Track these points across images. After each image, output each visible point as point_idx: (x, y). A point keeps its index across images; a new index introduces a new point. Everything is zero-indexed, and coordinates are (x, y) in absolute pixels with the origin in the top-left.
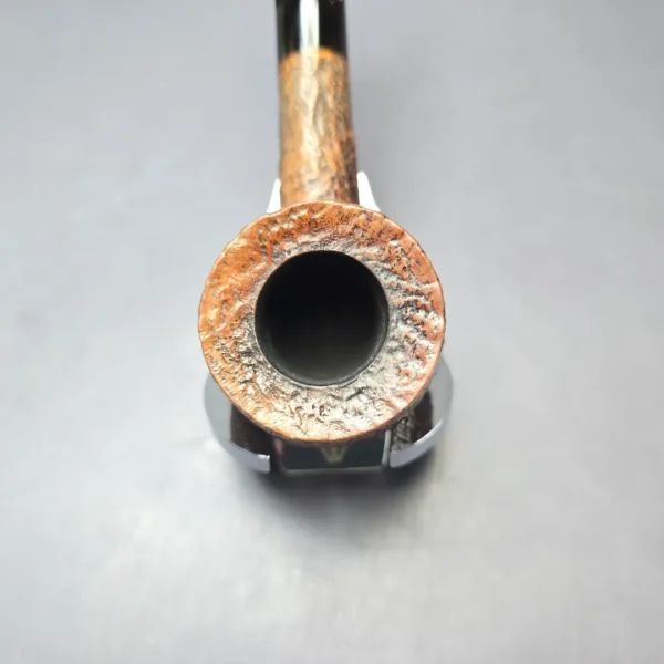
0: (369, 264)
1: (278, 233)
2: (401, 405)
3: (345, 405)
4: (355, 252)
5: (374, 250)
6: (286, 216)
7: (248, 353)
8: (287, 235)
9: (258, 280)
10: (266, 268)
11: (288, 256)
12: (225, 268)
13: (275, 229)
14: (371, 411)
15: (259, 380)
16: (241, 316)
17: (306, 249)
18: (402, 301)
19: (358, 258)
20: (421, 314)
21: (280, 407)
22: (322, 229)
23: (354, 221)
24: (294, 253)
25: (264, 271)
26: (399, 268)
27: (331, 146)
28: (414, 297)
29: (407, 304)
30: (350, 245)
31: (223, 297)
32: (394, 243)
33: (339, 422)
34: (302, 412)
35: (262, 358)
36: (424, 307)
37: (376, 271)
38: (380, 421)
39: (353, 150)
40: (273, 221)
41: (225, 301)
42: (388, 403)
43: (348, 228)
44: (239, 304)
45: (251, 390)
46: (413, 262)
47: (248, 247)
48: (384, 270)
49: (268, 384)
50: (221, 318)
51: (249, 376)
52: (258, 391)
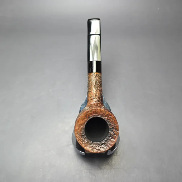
0: (105, 120)
1: (89, 114)
2: (111, 147)
3: (100, 146)
4: (103, 118)
5: (106, 118)
6: (91, 111)
7: (83, 136)
8: (91, 114)
9: (85, 122)
10: (87, 120)
11: (91, 118)
12: (80, 120)
13: (89, 113)
14: (105, 147)
15: (85, 141)
16: (82, 129)
17: (94, 117)
18: (111, 127)
19: (104, 119)
20: (114, 130)
21: (89, 146)
22: (97, 113)
23: (103, 112)
24: (92, 117)
25: (86, 120)
26: (111, 121)
27: (98, 91)
28: (113, 127)
29: (112, 128)
30: (102, 116)
31: (79, 125)
32: (110, 117)
33: (99, 149)
34: (93, 147)
35: (86, 137)
36: (115, 129)
37: (107, 121)
38: (107, 149)
39: (102, 91)
40: (89, 112)
41: (79, 126)
42: (108, 146)
43: (102, 114)
44: (82, 126)
45: (84, 143)
46: (113, 120)
47: (84, 116)
48: (108, 121)
49: (87, 142)
50: (79, 129)
51: (83, 140)
52: (85, 143)
